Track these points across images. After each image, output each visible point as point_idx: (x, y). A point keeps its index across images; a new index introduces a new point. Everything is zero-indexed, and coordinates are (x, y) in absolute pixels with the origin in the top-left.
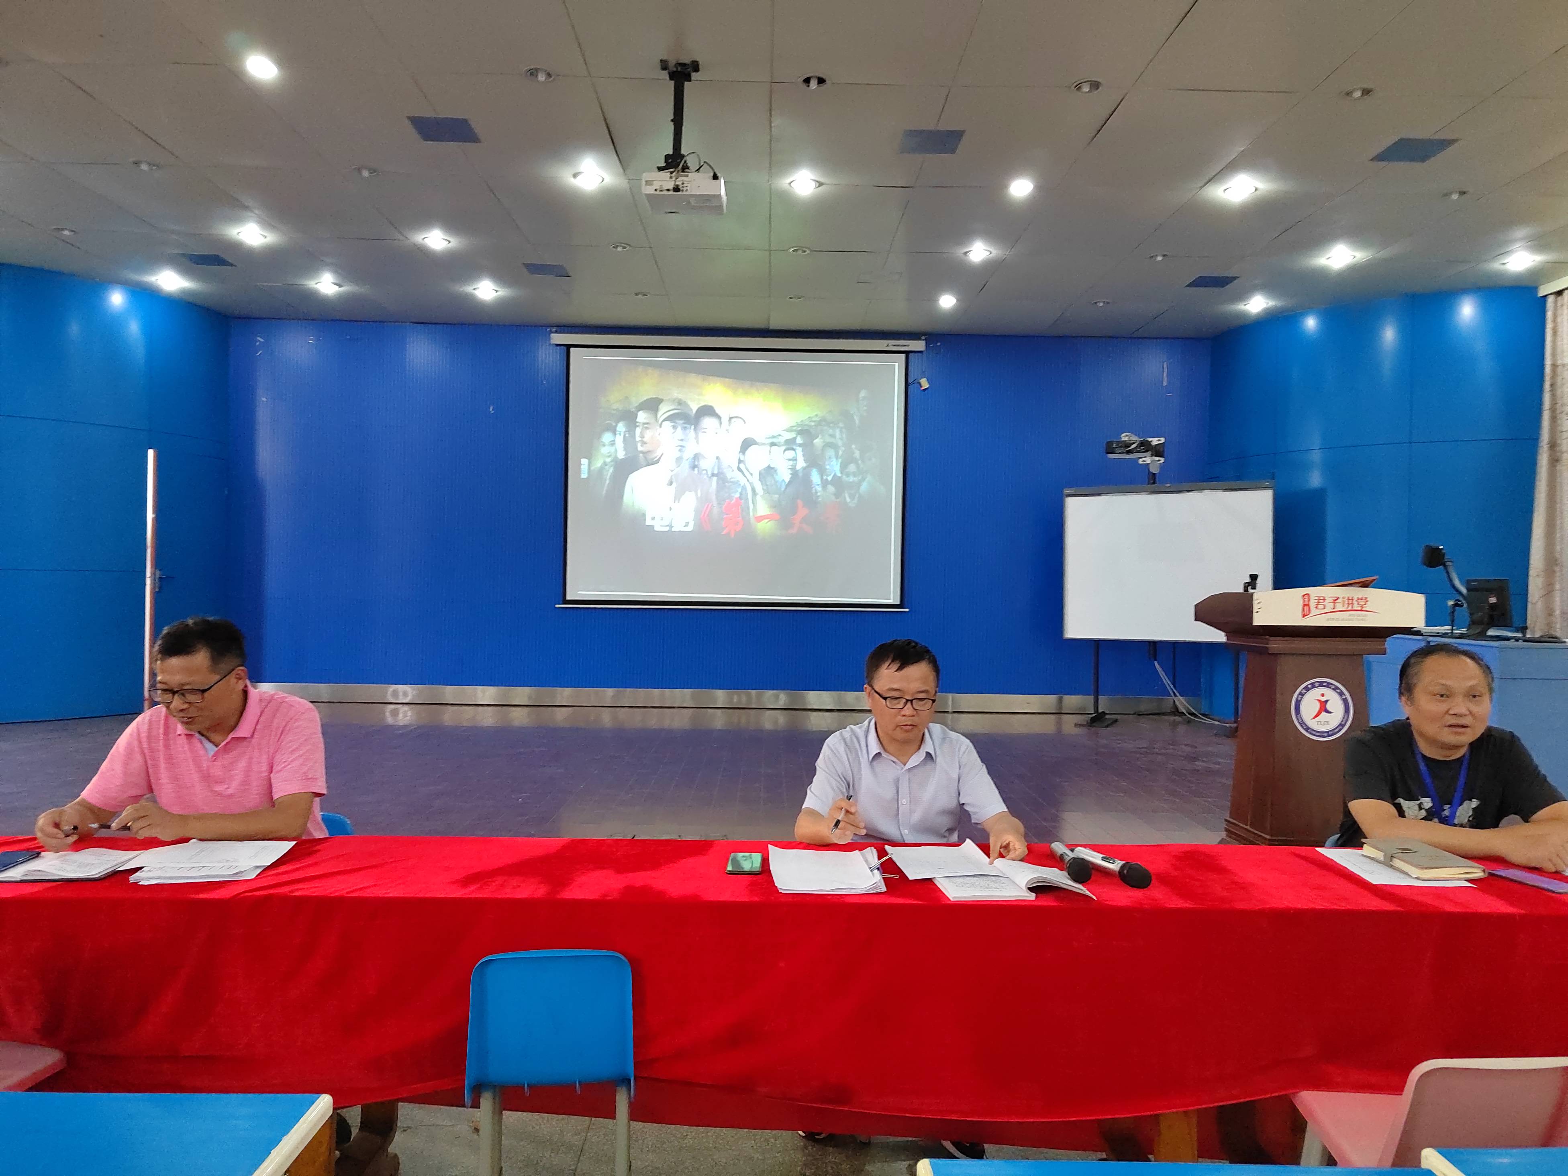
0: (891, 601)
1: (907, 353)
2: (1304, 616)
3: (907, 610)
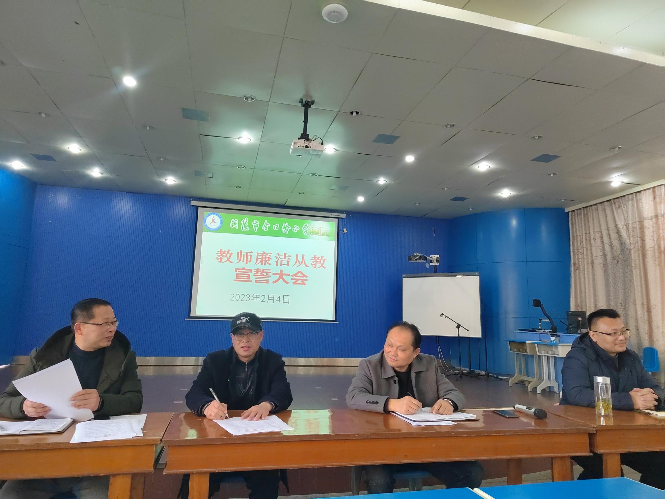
0: (332, 319)
1: (338, 218)
3: (338, 322)
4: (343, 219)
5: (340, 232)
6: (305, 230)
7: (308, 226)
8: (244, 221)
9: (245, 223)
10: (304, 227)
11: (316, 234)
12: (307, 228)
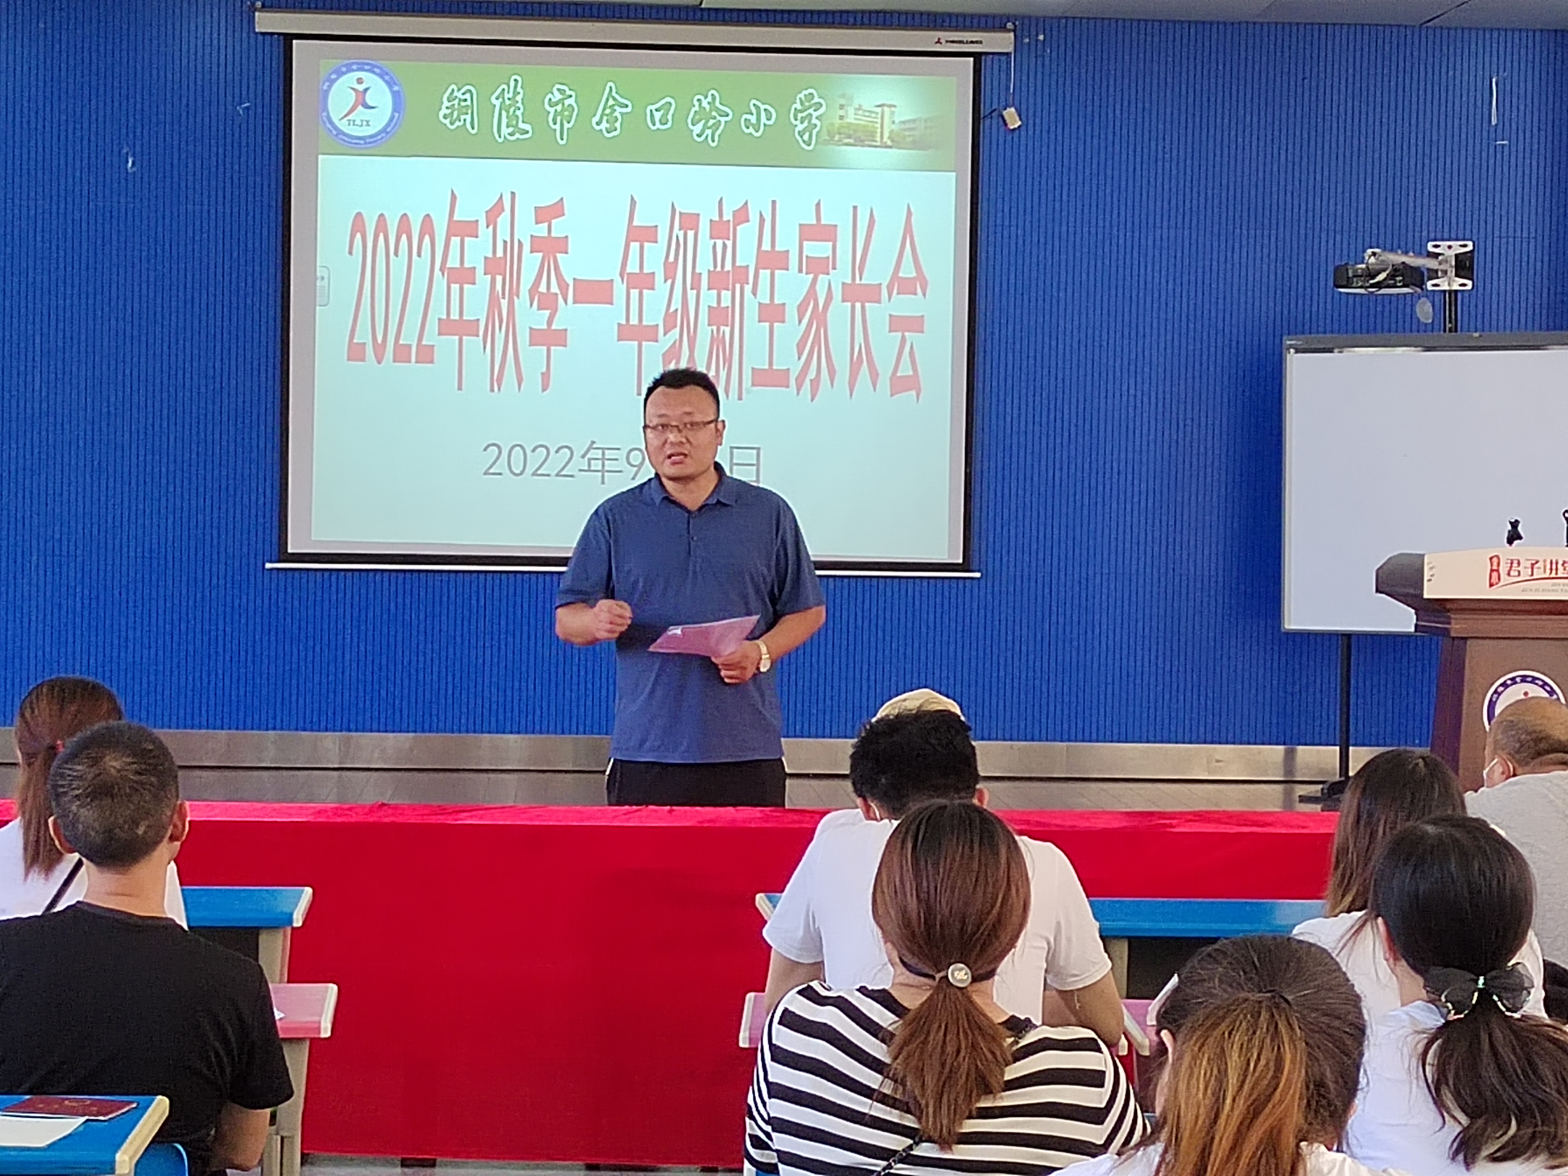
0: (944, 558)
1: (977, 55)
2: (1491, 585)
3: (977, 575)
4: (1003, 58)
5: (985, 124)
6: (806, 124)
7: (816, 99)
8: (506, 96)
9: (508, 102)
10: (799, 107)
11: (859, 142)
12: (815, 114)
